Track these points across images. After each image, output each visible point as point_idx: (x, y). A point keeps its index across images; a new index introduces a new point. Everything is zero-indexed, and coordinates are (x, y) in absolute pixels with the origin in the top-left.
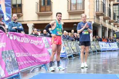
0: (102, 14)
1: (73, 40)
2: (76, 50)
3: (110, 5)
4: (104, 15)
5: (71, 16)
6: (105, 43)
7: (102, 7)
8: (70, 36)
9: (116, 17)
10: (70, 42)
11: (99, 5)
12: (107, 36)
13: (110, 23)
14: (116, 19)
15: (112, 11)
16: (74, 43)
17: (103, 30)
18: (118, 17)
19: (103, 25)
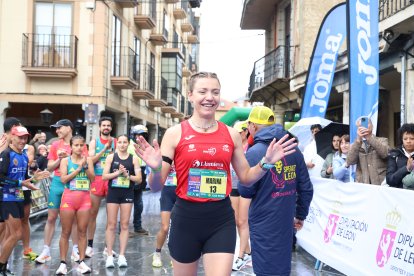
0: (129, 85)
3: (152, 55)
5: (33, 83)
7: (129, 62)
9: (170, 90)
11: (123, 57)
13: (151, 108)
14: (170, 94)
15: (157, 74)
18: (175, 90)
19: (130, 114)
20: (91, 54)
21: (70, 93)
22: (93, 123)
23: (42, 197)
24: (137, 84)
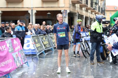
0: (78, 2)
1: (45, 34)
2: (48, 45)
5: (44, 3)
8: (42, 29)
9: (94, 4)
10: (42, 37)
13: (87, 10)
14: (94, 5)
16: (47, 38)
17: (80, 18)
18: (96, 3)
19: (79, 13)
21: (57, 6)
22: (65, 17)
23: (48, 44)
24: (81, 2)
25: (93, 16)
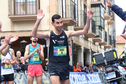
0: (72, 23)
3: (85, 6)
4: (76, 23)
5: (15, 25)
6: (79, 74)
7: (71, 9)
9: (97, 28)
11: (67, 7)
12: (83, 61)
14: (97, 30)
16: (22, 77)
17: (75, 50)
18: (100, 27)
19: (74, 42)
20: (48, 5)
24: (77, 23)
25: (96, 49)
